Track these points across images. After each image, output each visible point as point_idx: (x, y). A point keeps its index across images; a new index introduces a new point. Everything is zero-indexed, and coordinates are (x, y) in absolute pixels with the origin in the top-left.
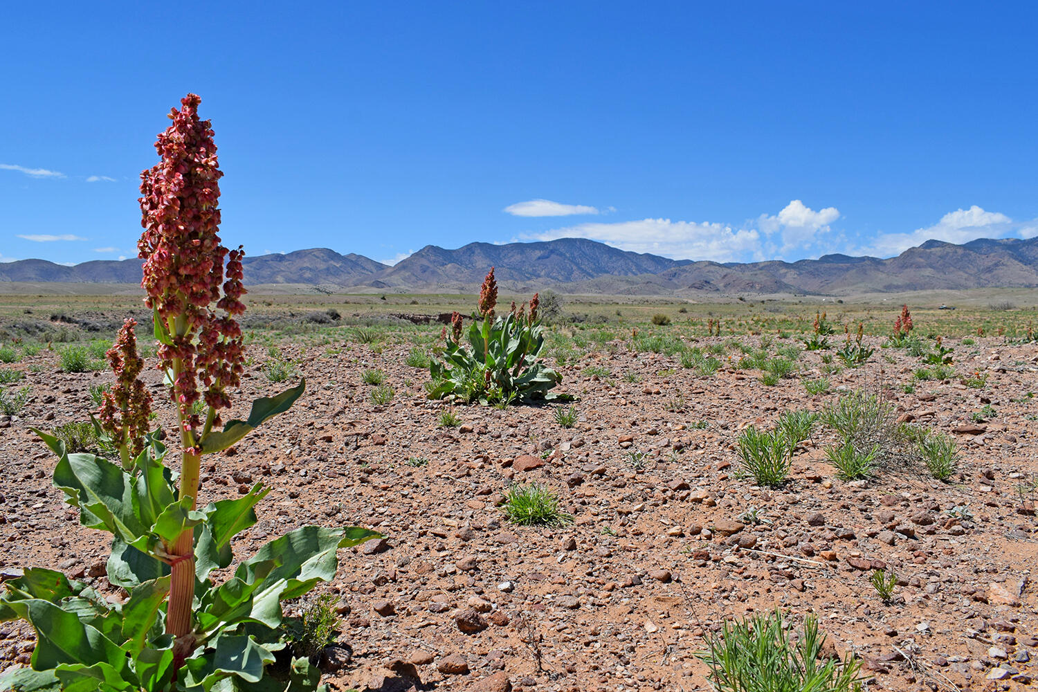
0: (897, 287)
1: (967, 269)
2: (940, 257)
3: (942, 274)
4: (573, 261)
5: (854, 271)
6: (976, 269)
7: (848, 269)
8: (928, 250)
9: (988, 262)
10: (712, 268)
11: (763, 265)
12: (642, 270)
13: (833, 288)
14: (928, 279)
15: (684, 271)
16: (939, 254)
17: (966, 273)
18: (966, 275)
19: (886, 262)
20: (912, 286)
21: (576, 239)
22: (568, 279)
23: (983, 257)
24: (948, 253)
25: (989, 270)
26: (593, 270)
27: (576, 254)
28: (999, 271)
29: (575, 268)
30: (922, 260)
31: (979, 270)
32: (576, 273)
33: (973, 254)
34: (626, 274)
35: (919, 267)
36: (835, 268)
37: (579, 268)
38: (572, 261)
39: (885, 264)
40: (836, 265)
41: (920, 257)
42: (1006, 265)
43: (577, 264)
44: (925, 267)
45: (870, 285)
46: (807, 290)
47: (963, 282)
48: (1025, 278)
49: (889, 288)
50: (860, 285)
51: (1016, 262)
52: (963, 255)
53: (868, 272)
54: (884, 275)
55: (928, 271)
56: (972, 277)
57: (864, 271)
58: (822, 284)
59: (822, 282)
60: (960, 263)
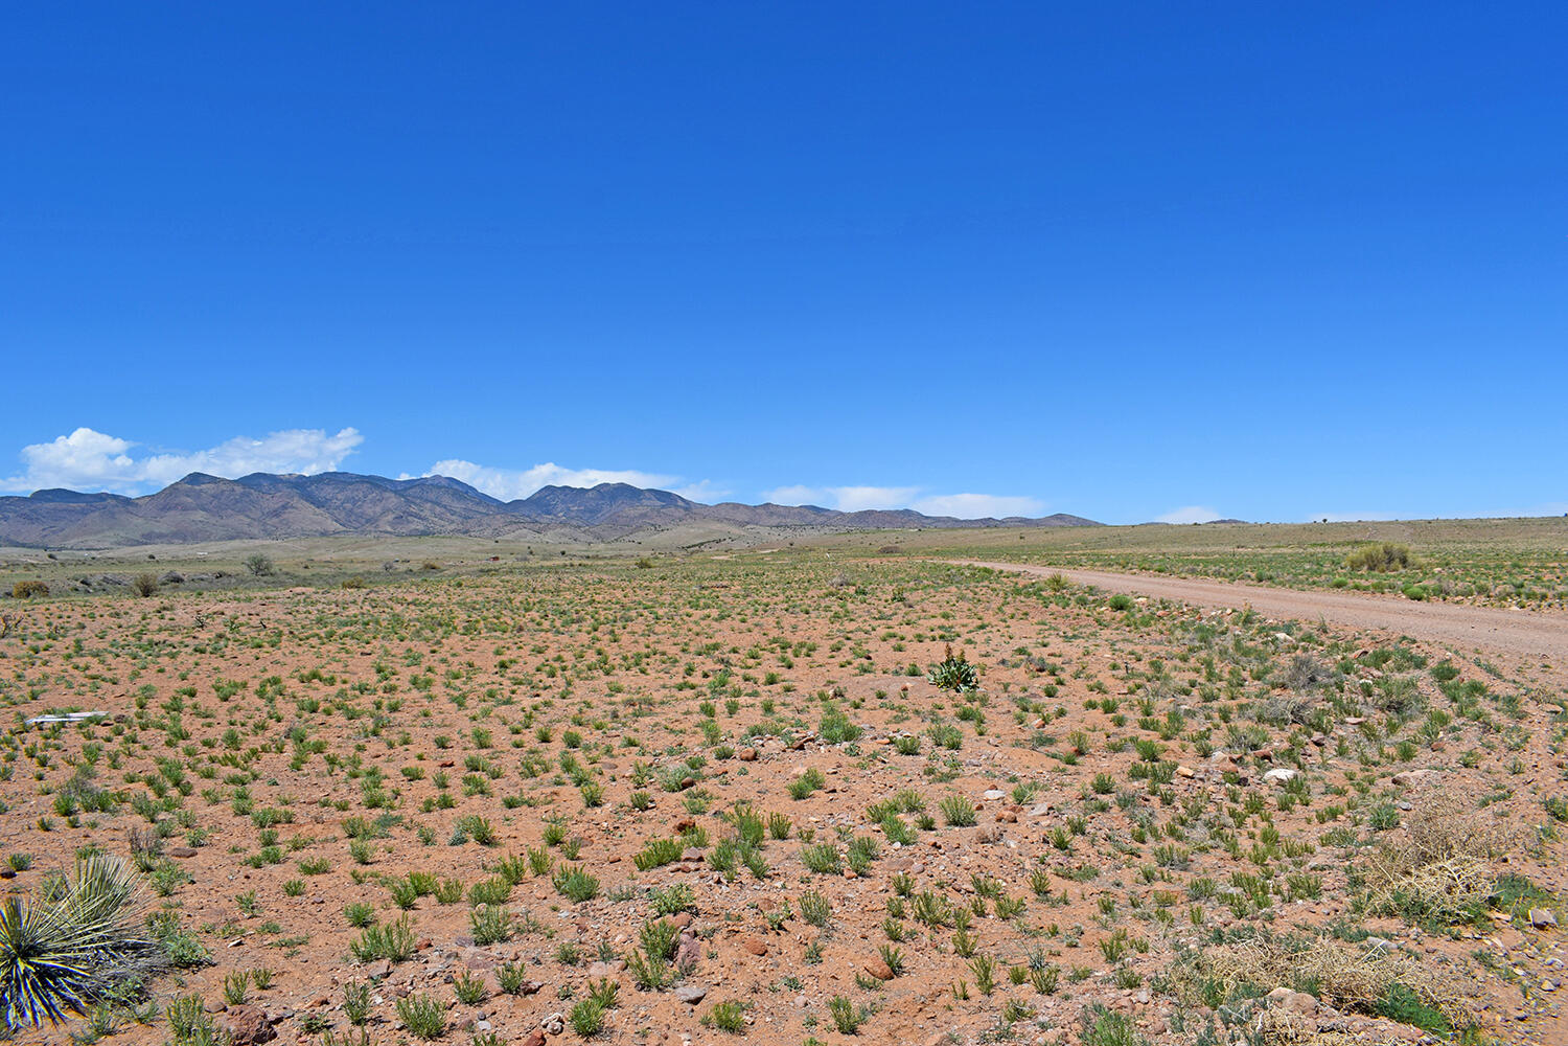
0: (161, 536)
2: (211, 496)
3: (218, 519)
5: (97, 513)
6: (259, 514)
7: (84, 513)
8: (197, 488)
9: (273, 503)
13: (66, 538)
14: (200, 525)
16: (209, 492)
17: (248, 516)
18: (249, 520)
19: (140, 502)
20: (182, 536)
23: (267, 496)
24: (223, 491)
25: (276, 513)
28: (288, 515)
30: (189, 500)
31: (263, 514)
33: (255, 494)
35: (185, 509)
36: (65, 510)
39: (137, 504)
40: (64, 506)
41: (188, 496)
42: (296, 508)
44: (194, 509)
45: (122, 534)
46: (20, 540)
47: (246, 528)
48: (319, 523)
49: (149, 538)
50: (107, 533)
51: (307, 504)
52: (242, 494)
53: (117, 516)
54: (140, 521)
55: (200, 515)
56: (256, 523)
57: (112, 515)
58: (44, 533)
59: (44, 530)
60: (239, 505)
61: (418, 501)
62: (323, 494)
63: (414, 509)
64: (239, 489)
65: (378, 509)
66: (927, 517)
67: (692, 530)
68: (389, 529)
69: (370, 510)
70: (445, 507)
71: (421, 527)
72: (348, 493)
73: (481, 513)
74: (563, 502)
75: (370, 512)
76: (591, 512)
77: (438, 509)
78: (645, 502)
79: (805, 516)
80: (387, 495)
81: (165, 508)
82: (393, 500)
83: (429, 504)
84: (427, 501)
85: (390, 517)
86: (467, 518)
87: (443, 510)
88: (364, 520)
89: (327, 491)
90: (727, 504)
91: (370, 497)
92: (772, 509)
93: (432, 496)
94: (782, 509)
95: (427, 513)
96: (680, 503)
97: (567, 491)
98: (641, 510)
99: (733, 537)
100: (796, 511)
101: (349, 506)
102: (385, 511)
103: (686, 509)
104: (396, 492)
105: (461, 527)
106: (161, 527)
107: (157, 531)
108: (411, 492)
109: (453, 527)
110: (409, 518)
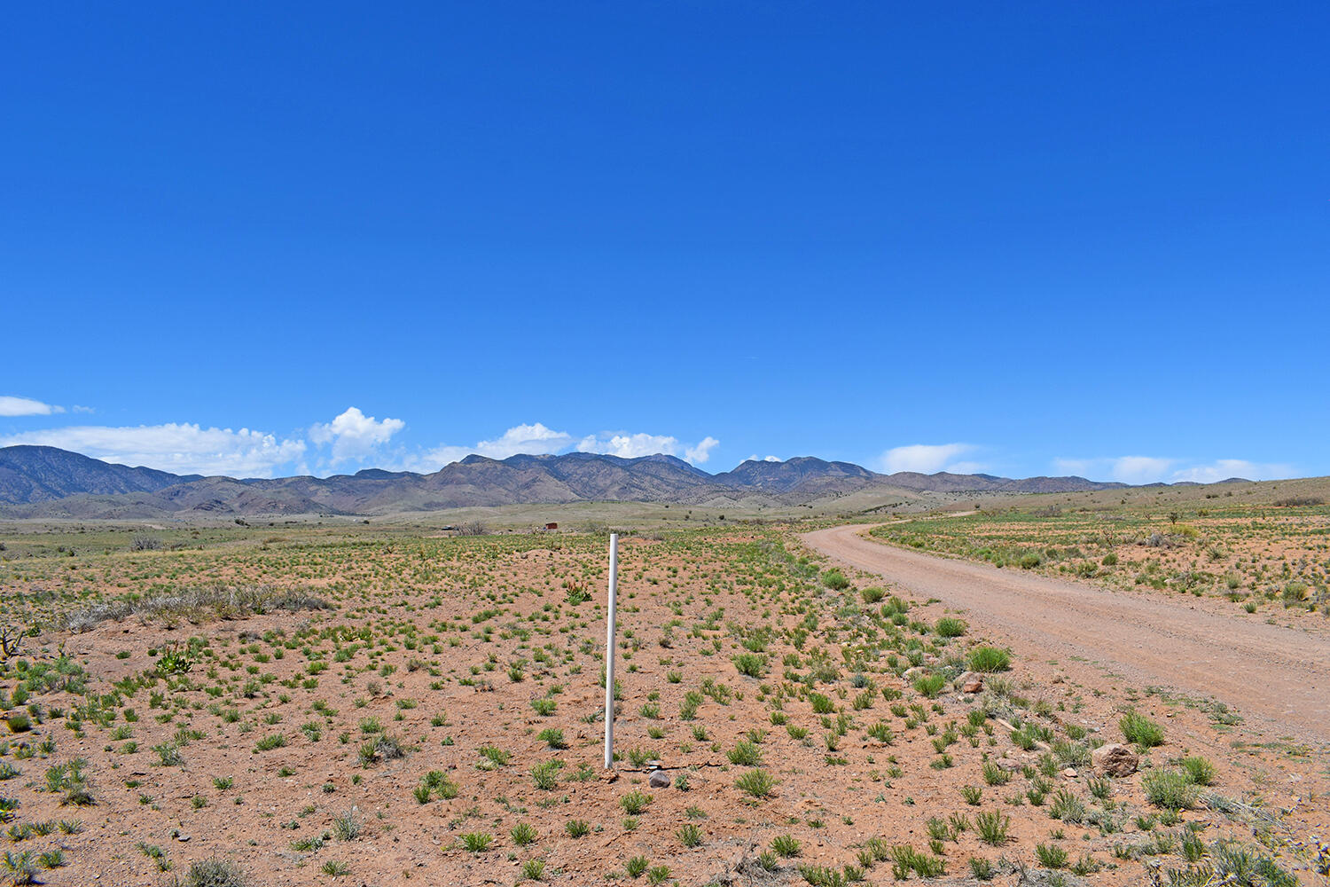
1: (507, 486)
2: (479, 472)
4: (32, 474)
5: (392, 487)
6: (515, 486)
7: (386, 486)
8: (468, 466)
9: (525, 477)
10: (227, 485)
11: (289, 481)
12: (132, 486)
14: (469, 496)
15: (191, 488)
16: (479, 469)
17: (506, 489)
18: (506, 492)
21: (38, 447)
22: (24, 500)
23: (522, 472)
24: (488, 468)
25: (527, 486)
26: (63, 488)
27: (37, 466)
28: (537, 487)
29: (34, 484)
30: (462, 476)
31: (518, 486)
32: (37, 492)
33: (512, 470)
34: (111, 492)
35: (459, 483)
36: (373, 485)
37: (42, 485)
38: (30, 476)
39: (426, 480)
40: (373, 482)
41: (462, 473)
42: (543, 481)
43: (38, 480)
44: (464, 483)
46: (341, 509)
47: (503, 498)
48: (560, 494)
50: (398, 503)
51: (552, 478)
52: (503, 471)
53: (407, 489)
54: (424, 493)
55: (469, 488)
56: (511, 494)
57: (403, 488)
58: (357, 503)
59: (357, 500)
60: (500, 479)
61: (640, 475)
62: (566, 470)
63: (636, 481)
64: (500, 467)
65: (608, 482)
66: (1096, 484)
67: (870, 496)
68: (615, 498)
69: (601, 482)
70: (662, 479)
71: (641, 497)
72: (585, 469)
73: (690, 484)
74: (761, 474)
75: (601, 484)
76: (784, 482)
77: (656, 481)
78: (831, 473)
79: (978, 483)
80: (615, 470)
81: (444, 483)
82: (620, 474)
83: (649, 477)
84: (647, 474)
85: (616, 488)
86: (678, 488)
87: (659, 481)
88: (595, 491)
89: (569, 468)
90: (905, 473)
91: (602, 471)
92: (945, 477)
93: (653, 470)
94: (954, 477)
95: (646, 485)
96: (862, 473)
97: (764, 465)
98: (827, 479)
99: (910, 502)
100: (969, 478)
101: (586, 479)
102: (614, 483)
103: (867, 478)
104: (622, 468)
105: (673, 496)
106: (439, 497)
107: (436, 501)
108: (635, 467)
109: (667, 496)
110: (632, 489)
